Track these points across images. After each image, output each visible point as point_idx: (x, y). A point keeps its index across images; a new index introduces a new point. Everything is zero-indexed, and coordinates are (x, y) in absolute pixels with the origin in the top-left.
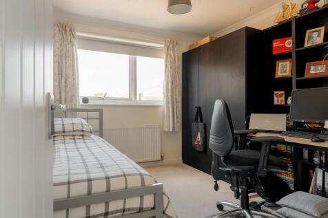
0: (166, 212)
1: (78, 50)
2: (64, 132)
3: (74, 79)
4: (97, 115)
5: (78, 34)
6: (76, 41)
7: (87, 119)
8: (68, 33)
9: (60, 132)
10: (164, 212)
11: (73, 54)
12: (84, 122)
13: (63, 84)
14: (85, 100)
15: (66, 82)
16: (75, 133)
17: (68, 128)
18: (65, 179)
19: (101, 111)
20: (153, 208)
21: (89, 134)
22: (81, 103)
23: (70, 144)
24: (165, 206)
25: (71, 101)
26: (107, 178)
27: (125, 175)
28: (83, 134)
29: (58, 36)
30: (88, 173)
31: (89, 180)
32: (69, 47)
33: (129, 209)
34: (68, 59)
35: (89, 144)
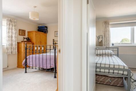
0: (132, 77)
1: (110, 28)
2: (105, 54)
3: (109, 38)
4: (116, 49)
5: (110, 23)
6: (110, 26)
7: (113, 51)
8: (107, 24)
9: (104, 54)
10: (131, 78)
11: (109, 30)
12: (112, 51)
13: (106, 40)
14: (113, 44)
15: (106, 39)
16: (109, 55)
17: (107, 53)
18: (104, 63)
19: (118, 48)
20: (127, 75)
21: (113, 55)
22: (111, 45)
23: (107, 58)
24: (131, 76)
25: (108, 45)
26: (114, 65)
27: (119, 65)
28: (111, 55)
29: (104, 25)
30: (110, 63)
31: (110, 65)
32: (107, 28)
33: (120, 73)
34: (107, 32)
35: (112, 58)
